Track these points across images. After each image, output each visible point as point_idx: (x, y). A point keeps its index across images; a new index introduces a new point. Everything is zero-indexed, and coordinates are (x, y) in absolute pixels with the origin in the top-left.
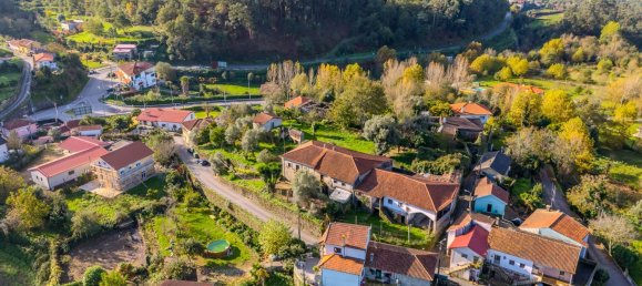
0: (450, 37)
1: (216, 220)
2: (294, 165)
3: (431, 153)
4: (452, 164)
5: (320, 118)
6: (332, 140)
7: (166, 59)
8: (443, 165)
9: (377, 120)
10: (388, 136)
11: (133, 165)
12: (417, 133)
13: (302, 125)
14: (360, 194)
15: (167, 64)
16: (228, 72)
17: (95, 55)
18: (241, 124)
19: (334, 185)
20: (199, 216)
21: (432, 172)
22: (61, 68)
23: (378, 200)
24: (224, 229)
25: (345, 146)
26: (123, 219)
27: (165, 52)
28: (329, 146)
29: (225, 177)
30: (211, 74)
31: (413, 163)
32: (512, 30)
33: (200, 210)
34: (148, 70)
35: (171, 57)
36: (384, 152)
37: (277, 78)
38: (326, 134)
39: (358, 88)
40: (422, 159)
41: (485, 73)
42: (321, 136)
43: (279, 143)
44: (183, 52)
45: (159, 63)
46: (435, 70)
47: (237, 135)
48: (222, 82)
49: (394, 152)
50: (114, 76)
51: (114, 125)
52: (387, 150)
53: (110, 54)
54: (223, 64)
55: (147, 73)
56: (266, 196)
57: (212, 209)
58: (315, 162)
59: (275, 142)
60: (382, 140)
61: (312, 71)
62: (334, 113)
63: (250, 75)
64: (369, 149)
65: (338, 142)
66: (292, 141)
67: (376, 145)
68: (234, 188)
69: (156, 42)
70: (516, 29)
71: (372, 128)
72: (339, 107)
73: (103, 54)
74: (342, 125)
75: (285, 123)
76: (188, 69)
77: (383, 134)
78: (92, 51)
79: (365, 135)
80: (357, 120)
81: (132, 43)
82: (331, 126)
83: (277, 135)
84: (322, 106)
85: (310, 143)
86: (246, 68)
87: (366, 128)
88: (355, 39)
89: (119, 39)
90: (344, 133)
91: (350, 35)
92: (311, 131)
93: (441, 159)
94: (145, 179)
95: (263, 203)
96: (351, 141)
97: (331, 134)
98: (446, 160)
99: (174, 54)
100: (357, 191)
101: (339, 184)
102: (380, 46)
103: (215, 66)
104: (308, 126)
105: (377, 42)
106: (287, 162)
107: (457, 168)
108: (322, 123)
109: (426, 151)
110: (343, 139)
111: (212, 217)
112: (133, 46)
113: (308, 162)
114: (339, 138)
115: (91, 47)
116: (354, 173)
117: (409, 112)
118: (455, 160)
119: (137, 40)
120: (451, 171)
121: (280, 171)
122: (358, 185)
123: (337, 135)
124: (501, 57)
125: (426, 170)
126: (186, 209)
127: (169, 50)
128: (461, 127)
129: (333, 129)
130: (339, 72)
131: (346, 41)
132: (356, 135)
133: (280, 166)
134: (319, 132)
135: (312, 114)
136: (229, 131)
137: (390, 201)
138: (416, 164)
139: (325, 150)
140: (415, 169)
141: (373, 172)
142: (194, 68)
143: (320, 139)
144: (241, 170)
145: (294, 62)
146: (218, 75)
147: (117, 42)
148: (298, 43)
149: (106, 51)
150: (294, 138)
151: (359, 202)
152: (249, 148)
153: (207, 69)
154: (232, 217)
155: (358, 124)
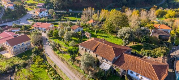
0: (146, 4)
1: (48, 72)
2: (84, 49)
3: (150, 46)
4: (162, 52)
5: (99, 28)
6: (104, 38)
7: (53, 8)
8: (157, 53)
9: (124, 29)
10: (129, 37)
11: (21, 44)
12: (142, 36)
13: (91, 30)
14: (115, 67)
15: (53, 10)
16: (72, 13)
17: (32, 7)
18: (65, 29)
19: (103, 60)
20: (41, 69)
21: (151, 56)
22: (15, 9)
23: (125, 71)
24: (50, 77)
25: (109, 40)
26: (9, 69)
27: (53, 6)
28: (101, 41)
29: (56, 52)
30: (66, 13)
31: (141, 50)
32: (166, 3)
33: (42, 66)
34: (45, 11)
35: (54, 8)
36: (127, 44)
37: (86, 14)
38: (101, 35)
39: (116, 15)
40: (145, 49)
41: (160, 15)
42: (99, 36)
43: (80, 38)
44: (58, 6)
45: (50, 9)
46: (143, 13)
47: (63, 34)
48: (70, 16)
49: (131, 44)
50: (35, 13)
51: (23, 28)
52: (128, 43)
53: (36, 6)
54: (70, 10)
55: (44, 12)
56: (70, 63)
57: (48, 66)
58: (94, 49)
59: (79, 37)
60: (126, 39)
61: (98, 11)
62: (105, 26)
63: (79, 14)
64: (120, 43)
65: (106, 39)
66: (86, 37)
67: (123, 41)
68: (59, 57)
69: (50, 3)
70: (167, 3)
71: (122, 33)
72: (107, 23)
73: (34, 6)
74: (108, 31)
75: (85, 30)
76: (60, 12)
77: (127, 36)
78: (31, 5)
79: (118, 36)
80: (115, 30)
81: (43, 3)
82: (103, 32)
83: (80, 34)
84: (100, 23)
85: (93, 39)
86: (78, 12)
87: (119, 33)
88: (114, 4)
89: (39, 2)
90: (109, 35)
91: (113, 2)
92: (95, 33)
93: (156, 49)
94: (26, 50)
95: (69, 66)
96: (111, 39)
97: (103, 35)
98: (158, 50)
99: (55, 7)
100: (114, 65)
101: (105, 60)
102: (122, 6)
103: (68, 11)
104: (94, 32)
105: (121, 5)
106: (81, 47)
107: (165, 54)
108: (100, 30)
109: (147, 45)
110: (108, 37)
111: (47, 71)
112: (43, 4)
113: (91, 48)
114: (106, 37)
115: (31, 4)
116: (113, 56)
117: (137, 27)
118: (163, 51)
119: (45, 2)
120: (162, 56)
121: (77, 51)
122: (115, 62)
123: (106, 35)
124: (165, 10)
125: (148, 55)
126: (37, 65)
127: (54, 6)
128: (160, 34)
129: (104, 33)
130: (108, 12)
131: (111, 4)
132: (114, 36)
133: (78, 49)
134: (98, 34)
135: (96, 26)
136: (60, 32)
137: (132, 72)
138: (142, 51)
139: (99, 42)
140: (142, 53)
141: (122, 55)
142: (62, 11)
143: (98, 37)
144: (63, 49)
145: (92, 8)
146: (69, 14)
147: (39, 3)
148: (95, 4)
149: (35, 5)
150: (87, 36)
151: (115, 71)
152: (67, 39)
153: (65, 12)
154: (55, 71)
155: (115, 31)
